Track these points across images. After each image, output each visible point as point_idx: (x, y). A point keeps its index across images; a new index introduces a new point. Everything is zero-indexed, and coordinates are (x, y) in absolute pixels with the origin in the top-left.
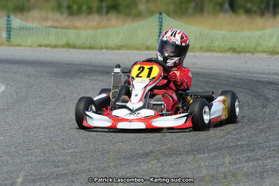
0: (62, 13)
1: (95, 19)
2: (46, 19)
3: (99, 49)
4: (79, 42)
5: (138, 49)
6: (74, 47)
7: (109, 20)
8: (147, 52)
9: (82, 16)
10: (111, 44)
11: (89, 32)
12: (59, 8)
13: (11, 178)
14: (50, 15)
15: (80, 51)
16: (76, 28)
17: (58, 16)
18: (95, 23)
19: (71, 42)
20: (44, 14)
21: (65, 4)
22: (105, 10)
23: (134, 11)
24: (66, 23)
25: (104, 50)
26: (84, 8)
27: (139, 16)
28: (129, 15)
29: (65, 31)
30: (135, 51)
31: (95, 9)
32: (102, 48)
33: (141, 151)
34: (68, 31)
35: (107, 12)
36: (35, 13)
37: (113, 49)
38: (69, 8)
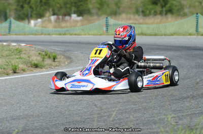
0: (139, 15)
1: (158, 18)
2: (130, 19)
3: (160, 35)
4: (148, 32)
5: (183, 35)
6: (146, 35)
7: (167, 18)
8: (189, 37)
9: (151, 16)
10: (168, 32)
11: (155, 26)
12: (137, 12)
13: (109, 112)
14: (132, 16)
15: (149, 37)
16: (146, 24)
17: (137, 17)
18: (159, 20)
19: (143, 32)
20: (129, 16)
21: (141, 10)
22: (165, 13)
23: (182, 13)
24: (141, 21)
25: (163, 36)
26: (153, 11)
27: (185, 15)
28: (179, 15)
29: (140, 25)
30: (182, 36)
31: (158, 12)
32: (162, 35)
33: (185, 95)
34: (142, 25)
35: (166, 14)
36: (124, 16)
37: (169, 35)
38: (143, 12)
